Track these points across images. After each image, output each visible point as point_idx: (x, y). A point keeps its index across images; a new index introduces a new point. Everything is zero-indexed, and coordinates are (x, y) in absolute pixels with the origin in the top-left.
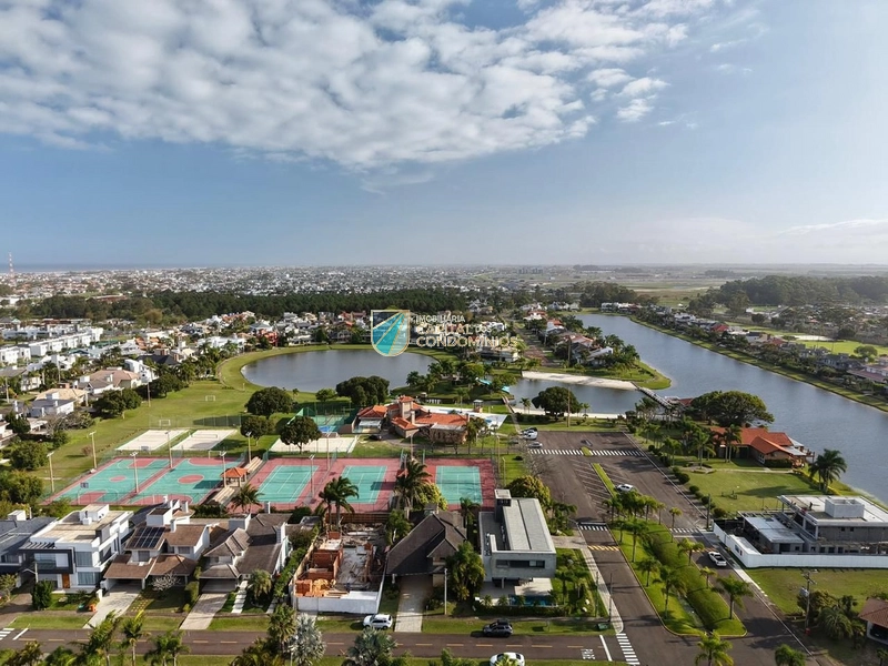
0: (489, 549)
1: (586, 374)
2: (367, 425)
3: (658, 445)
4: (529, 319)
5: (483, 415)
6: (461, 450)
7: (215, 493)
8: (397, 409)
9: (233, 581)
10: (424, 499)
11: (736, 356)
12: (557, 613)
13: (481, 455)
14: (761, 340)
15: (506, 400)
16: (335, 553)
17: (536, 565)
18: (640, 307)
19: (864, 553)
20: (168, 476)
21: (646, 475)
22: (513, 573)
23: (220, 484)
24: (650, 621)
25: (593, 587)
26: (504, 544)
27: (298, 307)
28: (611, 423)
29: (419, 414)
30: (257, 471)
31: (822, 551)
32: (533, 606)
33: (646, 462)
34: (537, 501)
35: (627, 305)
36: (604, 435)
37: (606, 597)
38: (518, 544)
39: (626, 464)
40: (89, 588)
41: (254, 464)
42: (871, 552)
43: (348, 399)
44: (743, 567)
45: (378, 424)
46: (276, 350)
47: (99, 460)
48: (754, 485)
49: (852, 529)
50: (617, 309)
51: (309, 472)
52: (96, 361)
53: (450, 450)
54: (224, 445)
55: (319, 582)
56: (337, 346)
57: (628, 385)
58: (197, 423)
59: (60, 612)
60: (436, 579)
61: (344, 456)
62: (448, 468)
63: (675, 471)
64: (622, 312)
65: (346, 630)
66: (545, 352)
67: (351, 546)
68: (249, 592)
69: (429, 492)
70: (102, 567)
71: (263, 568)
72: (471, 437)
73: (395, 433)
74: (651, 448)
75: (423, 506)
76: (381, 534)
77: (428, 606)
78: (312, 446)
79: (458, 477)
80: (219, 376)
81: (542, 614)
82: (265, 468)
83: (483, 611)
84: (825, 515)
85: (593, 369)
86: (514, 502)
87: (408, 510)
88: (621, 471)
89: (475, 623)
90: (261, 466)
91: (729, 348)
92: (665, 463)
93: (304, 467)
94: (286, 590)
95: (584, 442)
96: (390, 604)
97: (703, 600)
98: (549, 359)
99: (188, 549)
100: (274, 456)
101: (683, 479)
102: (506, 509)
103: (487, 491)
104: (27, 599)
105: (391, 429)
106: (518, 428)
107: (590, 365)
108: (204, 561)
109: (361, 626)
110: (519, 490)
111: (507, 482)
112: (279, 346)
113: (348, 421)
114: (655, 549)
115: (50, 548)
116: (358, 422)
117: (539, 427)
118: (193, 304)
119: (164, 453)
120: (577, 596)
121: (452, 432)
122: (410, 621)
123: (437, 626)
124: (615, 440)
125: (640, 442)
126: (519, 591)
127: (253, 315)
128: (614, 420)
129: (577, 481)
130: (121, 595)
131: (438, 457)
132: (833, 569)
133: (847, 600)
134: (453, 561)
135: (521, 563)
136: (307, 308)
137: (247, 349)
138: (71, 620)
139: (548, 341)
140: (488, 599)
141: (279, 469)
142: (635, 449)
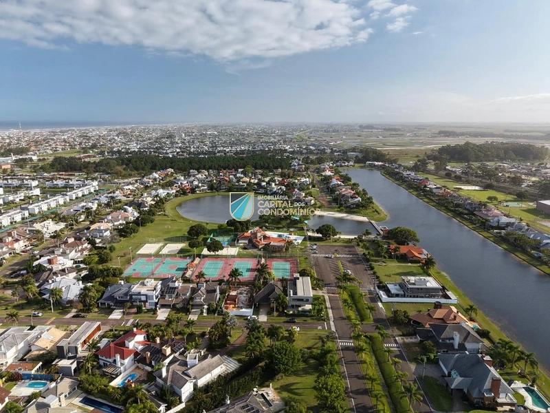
0: (290, 295)
1: (346, 212)
2: (242, 242)
3: (366, 252)
4: (323, 174)
5: (293, 237)
6: (283, 255)
7: (184, 274)
8: (255, 234)
9: (202, 305)
10: (267, 276)
11: (426, 200)
12: (312, 316)
13: (291, 257)
14: (441, 192)
15: (305, 228)
16: (236, 296)
17: (307, 301)
18: (387, 165)
19: (426, 297)
20: (163, 266)
21: (358, 266)
22: (298, 303)
23: (186, 269)
24: (343, 318)
25: (326, 308)
26: (295, 293)
27: (197, 166)
28: (350, 241)
29: (265, 237)
30: (199, 263)
31: (411, 297)
32: (304, 314)
33: (360, 260)
34: (309, 278)
35: (380, 163)
36: (346, 247)
37: (330, 312)
38: (300, 293)
39: (351, 261)
40: (154, 307)
41: (197, 260)
42: (428, 297)
43: (233, 228)
44: (381, 302)
45: (247, 242)
46: (190, 196)
47: (133, 258)
48: (401, 271)
49: (422, 289)
50: (375, 165)
51: (220, 264)
52: (105, 204)
53: (278, 255)
54: (181, 251)
55: (231, 306)
56: (222, 193)
57: (365, 219)
58: (165, 240)
59: (146, 315)
60: (272, 305)
61: (233, 257)
62: (277, 263)
63: (370, 264)
64: (377, 167)
65: (242, 320)
66: (329, 198)
67: (241, 293)
68: (208, 309)
69: (269, 274)
70: (157, 301)
71: (212, 301)
72: (287, 249)
73: (255, 246)
74: (364, 254)
75: (267, 279)
76: (252, 289)
77: (269, 313)
78: (220, 252)
79: (281, 267)
80: (167, 213)
81: (307, 316)
82: (202, 262)
83: (287, 315)
84: (414, 284)
85: (351, 209)
86: (301, 278)
87: (262, 281)
88: (348, 264)
89: (284, 319)
90: (200, 261)
91: (425, 195)
92: (368, 261)
93: (218, 262)
94: (221, 308)
95: (336, 250)
96: (256, 312)
97: (363, 313)
98: (330, 203)
99: (185, 295)
100: (205, 256)
101: (372, 268)
102: (297, 281)
103: (292, 273)
104: (135, 310)
105: (252, 244)
106: (308, 244)
107: (349, 207)
108: (191, 299)
109: (247, 319)
110: (303, 273)
111: (300, 269)
112: (192, 193)
113: (234, 240)
114: (352, 296)
115: (139, 294)
116: (238, 240)
117: (318, 243)
118: (138, 162)
119: (157, 255)
120: (320, 311)
121: (279, 247)
122: (263, 318)
123: (272, 319)
124: (350, 249)
125: (360, 250)
126: (300, 309)
127: (173, 170)
128: (353, 239)
129: (329, 269)
130: (164, 309)
131: (273, 257)
132: (413, 303)
133: (405, 312)
134: (277, 299)
135: (301, 300)
136: (202, 166)
137: (176, 196)
138: (151, 317)
139: (331, 191)
140: (289, 311)
141: (208, 263)
142: (358, 254)
